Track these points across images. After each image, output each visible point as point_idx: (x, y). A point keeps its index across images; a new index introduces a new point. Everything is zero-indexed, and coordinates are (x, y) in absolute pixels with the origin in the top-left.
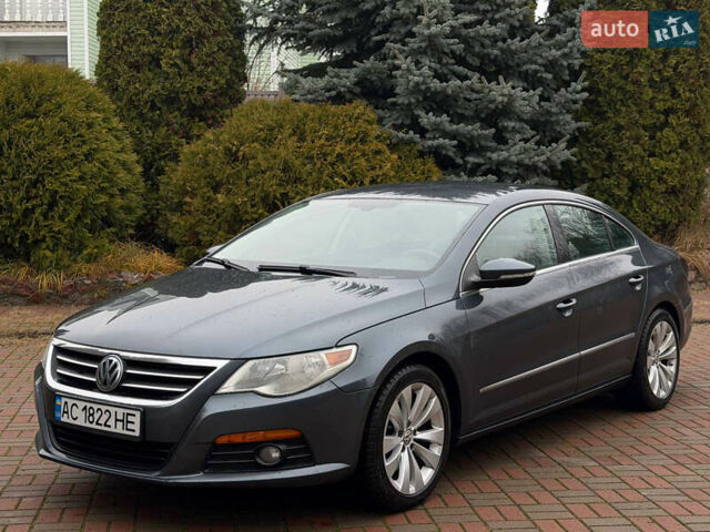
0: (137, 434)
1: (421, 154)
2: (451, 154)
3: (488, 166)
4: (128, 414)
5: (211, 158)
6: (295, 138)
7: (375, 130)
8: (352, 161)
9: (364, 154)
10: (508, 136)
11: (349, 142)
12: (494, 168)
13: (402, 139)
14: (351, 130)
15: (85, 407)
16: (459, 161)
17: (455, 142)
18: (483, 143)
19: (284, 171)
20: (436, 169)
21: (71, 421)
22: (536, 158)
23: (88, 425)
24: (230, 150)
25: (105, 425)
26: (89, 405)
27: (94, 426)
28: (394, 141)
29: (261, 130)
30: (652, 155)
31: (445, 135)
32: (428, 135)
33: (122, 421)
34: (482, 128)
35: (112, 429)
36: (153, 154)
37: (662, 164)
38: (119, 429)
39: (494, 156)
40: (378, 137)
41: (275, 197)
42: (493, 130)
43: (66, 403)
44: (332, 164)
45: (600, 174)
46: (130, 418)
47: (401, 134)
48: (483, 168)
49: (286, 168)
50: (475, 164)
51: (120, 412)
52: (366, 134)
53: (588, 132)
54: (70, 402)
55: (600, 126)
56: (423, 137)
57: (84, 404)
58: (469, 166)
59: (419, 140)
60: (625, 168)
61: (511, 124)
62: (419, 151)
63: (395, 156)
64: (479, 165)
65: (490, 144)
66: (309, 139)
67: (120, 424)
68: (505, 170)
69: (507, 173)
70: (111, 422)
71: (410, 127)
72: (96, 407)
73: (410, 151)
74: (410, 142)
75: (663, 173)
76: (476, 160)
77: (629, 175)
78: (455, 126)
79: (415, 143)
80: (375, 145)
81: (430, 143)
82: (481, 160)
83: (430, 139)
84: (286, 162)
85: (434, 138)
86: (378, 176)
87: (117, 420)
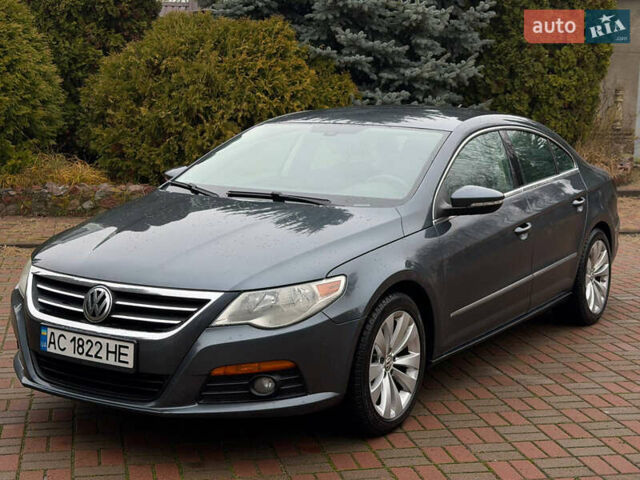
0: (131, 365)
1: (338, 70)
2: (366, 70)
3: (401, 82)
4: (120, 346)
5: (133, 71)
6: (216, 53)
7: (295, 46)
8: (273, 76)
9: (284, 70)
10: (420, 52)
11: (270, 57)
12: (407, 83)
13: (320, 55)
14: (271, 46)
15: (74, 339)
16: (374, 77)
17: (371, 59)
18: (396, 59)
19: (206, 85)
20: (352, 85)
21: (58, 352)
22: (446, 75)
23: (77, 356)
24: (151, 63)
25: (96, 356)
26: (78, 336)
27: (84, 357)
28: (312, 56)
29: (182, 44)
30: (551, 71)
31: (362, 51)
32: (344, 51)
33: (115, 353)
34: (395, 45)
35: (104, 361)
36: (70, 64)
37: (561, 81)
38: (111, 361)
39: (408, 72)
40: (297, 52)
41: (198, 111)
42: (407, 47)
43: (52, 334)
44: (254, 79)
45: (503, 90)
46: (123, 350)
47: (318, 50)
48: (397, 84)
49: (209, 82)
50: (388, 79)
51: (112, 344)
52: (286, 50)
53: (492, 49)
54: (57, 333)
55: (503, 44)
56: (339, 53)
57: (72, 335)
58: (383, 82)
59: (336, 56)
60: (526, 85)
61: (424, 41)
62: (335, 66)
63: (313, 72)
64: (393, 81)
65: (403, 61)
66: (230, 53)
67: (112, 356)
68: (417, 86)
69: (419, 89)
70: (103, 354)
71: (327, 43)
72: (85, 338)
73: (327, 67)
74: (327, 57)
75: (561, 90)
76: (391, 76)
77: (529, 91)
78: (371, 43)
79: (333, 59)
80: (294, 60)
81: (347, 58)
82: (395, 77)
83: (346, 55)
84: (208, 76)
85: (350, 54)
86: (298, 91)
87: (108, 352)
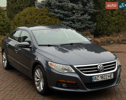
0: (113, 78)
21: (97, 80)
23: (102, 80)
25: (106, 78)
26: (102, 76)
27: (104, 79)
35: (108, 79)
38: (109, 78)
43: (95, 77)
46: (111, 75)
51: (109, 75)
54: (96, 77)
57: (100, 76)
67: (109, 77)
70: (107, 77)
72: (104, 75)
87: (108, 76)
